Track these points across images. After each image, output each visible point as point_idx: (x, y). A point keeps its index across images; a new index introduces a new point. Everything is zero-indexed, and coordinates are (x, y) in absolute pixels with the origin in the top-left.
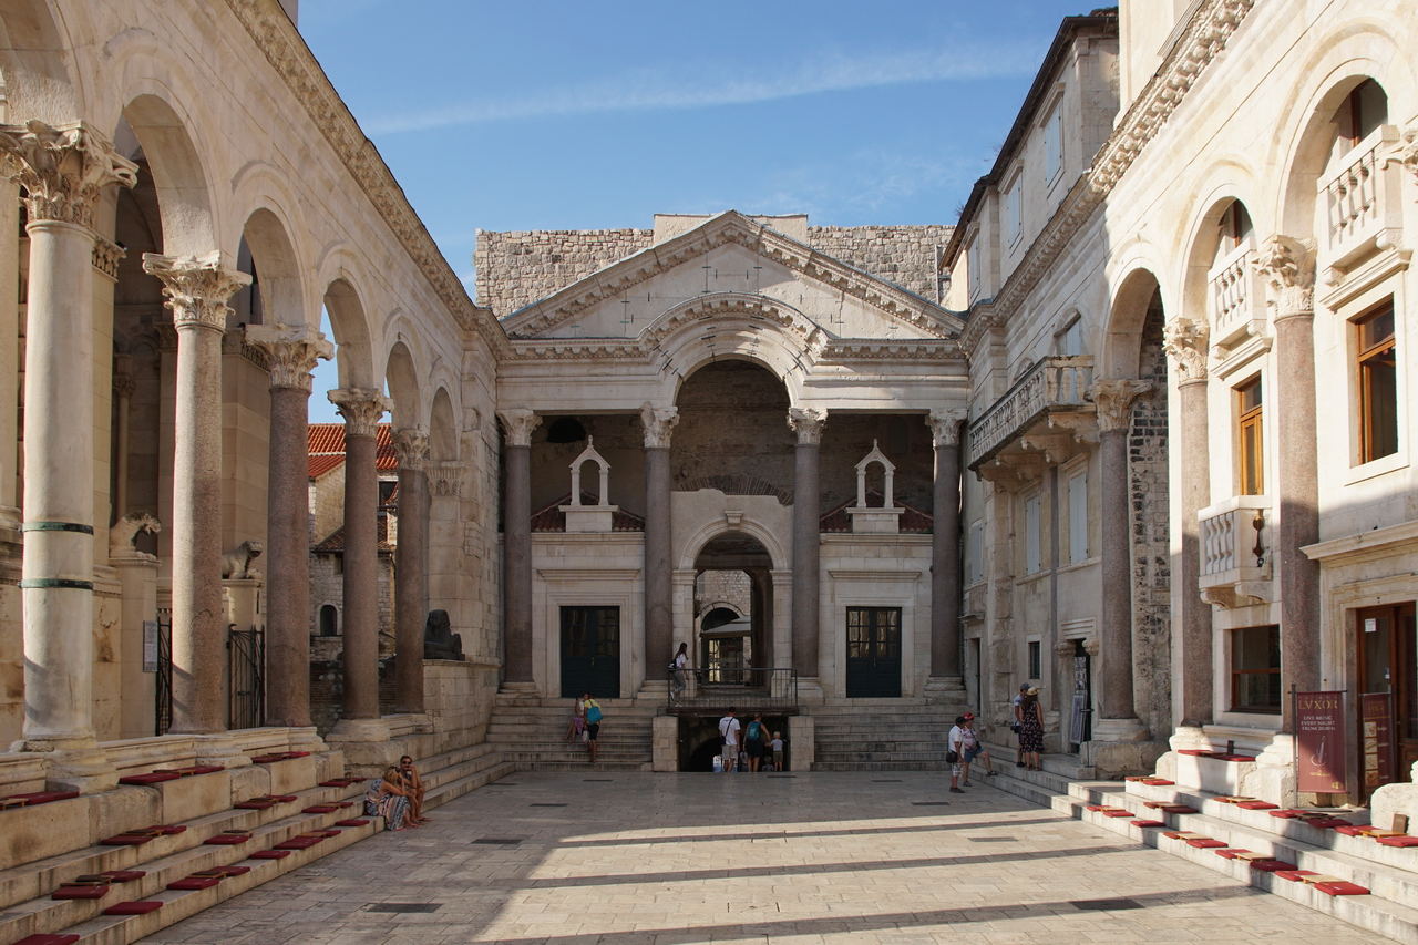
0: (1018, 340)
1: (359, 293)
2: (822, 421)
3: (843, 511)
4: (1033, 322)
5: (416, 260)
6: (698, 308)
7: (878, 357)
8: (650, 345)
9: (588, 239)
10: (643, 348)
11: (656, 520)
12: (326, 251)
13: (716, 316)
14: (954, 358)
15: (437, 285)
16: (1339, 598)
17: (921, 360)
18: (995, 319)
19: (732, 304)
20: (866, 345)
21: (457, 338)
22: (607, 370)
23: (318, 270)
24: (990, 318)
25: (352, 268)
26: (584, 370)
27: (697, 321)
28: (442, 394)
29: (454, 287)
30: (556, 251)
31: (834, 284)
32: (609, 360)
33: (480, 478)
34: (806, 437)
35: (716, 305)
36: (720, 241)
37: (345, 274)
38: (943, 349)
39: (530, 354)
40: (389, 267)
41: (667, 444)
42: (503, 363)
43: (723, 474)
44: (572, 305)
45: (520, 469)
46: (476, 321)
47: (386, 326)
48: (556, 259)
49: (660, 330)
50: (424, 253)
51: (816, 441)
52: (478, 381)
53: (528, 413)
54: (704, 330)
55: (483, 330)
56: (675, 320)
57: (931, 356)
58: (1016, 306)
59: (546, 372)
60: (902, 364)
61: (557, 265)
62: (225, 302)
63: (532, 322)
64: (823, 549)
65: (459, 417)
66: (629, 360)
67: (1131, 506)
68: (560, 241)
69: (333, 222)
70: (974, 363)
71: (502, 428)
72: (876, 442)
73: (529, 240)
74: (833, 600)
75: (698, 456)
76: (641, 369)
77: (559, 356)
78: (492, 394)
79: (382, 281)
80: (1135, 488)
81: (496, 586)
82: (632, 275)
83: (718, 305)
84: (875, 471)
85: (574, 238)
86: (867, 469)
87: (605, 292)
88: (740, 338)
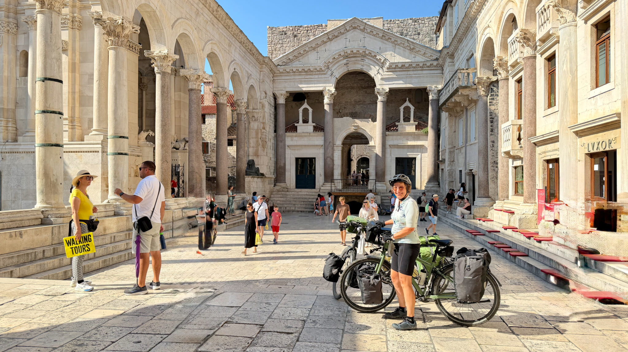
0: (457, 61)
1: (219, 56)
2: (387, 92)
3: (395, 124)
4: (461, 54)
5: (240, 43)
6: (342, 54)
7: (408, 68)
8: (326, 67)
9: (306, 28)
10: (323, 69)
11: (328, 128)
12: (206, 44)
13: (349, 56)
14: (437, 67)
15: (249, 50)
16: (541, 156)
17: (424, 69)
18: (450, 53)
19: (355, 51)
20: (403, 64)
21: (257, 67)
22: (311, 77)
23: (203, 50)
24: (448, 53)
25: (216, 48)
26: (303, 77)
27: (342, 58)
28: (252, 87)
29: (255, 50)
30: (295, 33)
31: (393, 43)
32: (311, 73)
33: (267, 116)
34: (380, 98)
35: (349, 52)
36: (351, 28)
37: (213, 51)
38: (433, 64)
39: (285, 72)
40: (230, 46)
41: (332, 103)
42: (275, 75)
43: (354, 111)
44: (298, 54)
45: (282, 112)
46: (264, 61)
47: (229, 66)
48: (295, 36)
49: (329, 62)
50: (243, 40)
51: (385, 99)
52: (265, 82)
53: (284, 92)
54: (345, 61)
55: (267, 64)
56: (334, 58)
57: (428, 67)
58: (456, 49)
59: (290, 78)
60: (417, 70)
61: (296, 38)
62: (170, 64)
63: (284, 60)
64: (387, 137)
65: (258, 94)
66: (318, 73)
67: (489, 122)
68: (296, 30)
69: (208, 33)
70: (445, 69)
71: (275, 98)
72: (407, 99)
73: (286, 29)
74: (391, 155)
75: (345, 105)
76: (323, 76)
77: (294, 72)
78: (271, 86)
79: (227, 51)
80: (491, 115)
81: (273, 151)
82: (319, 42)
83: (350, 52)
84: (407, 109)
85: (301, 28)
86: (404, 108)
87: (310, 49)
88: (358, 64)
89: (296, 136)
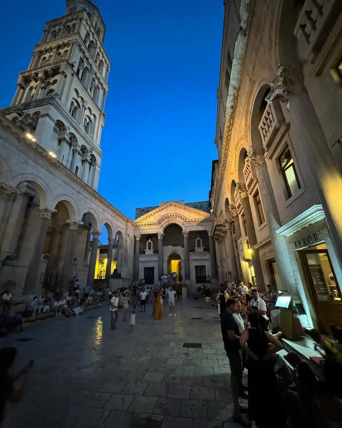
1: (94, 215)
2: (188, 233)
3: (193, 248)
6: (166, 216)
7: (197, 222)
10: (157, 223)
11: (160, 251)
13: (169, 217)
16: (263, 258)
17: (205, 222)
19: (172, 215)
20: (194, 220)
21: (124, 223)
22: (151, 227)
28: (119, 232)
31: (189, 211)
34: (185, 236)
36: (170, 205)
37: (90, 212)
38: (208, 219)
39: (139, 225)
40: (104, 211)
41: (162, 239)
42: (135, 227)
45: (138, 244)
47: (102, 220)
49: (160, 220)
51: (187, 236)
52: (129, 230)
53: (139, 235)
54: (167, 220)
55: (129, 222)
56: (162, 218)
59: (142, 228)
63: (140, 220)
64: (190, 255)
65: (124, 236)
66: (155, 225)
71: (135, 237)
72: (198, 236)
74: (192, 264)
78: (133, 232)
80: (235, 239)
82: (155, 212)
86: (197, 241)
87: (151, 215)
88: (173, 220)
89: (145, 256)
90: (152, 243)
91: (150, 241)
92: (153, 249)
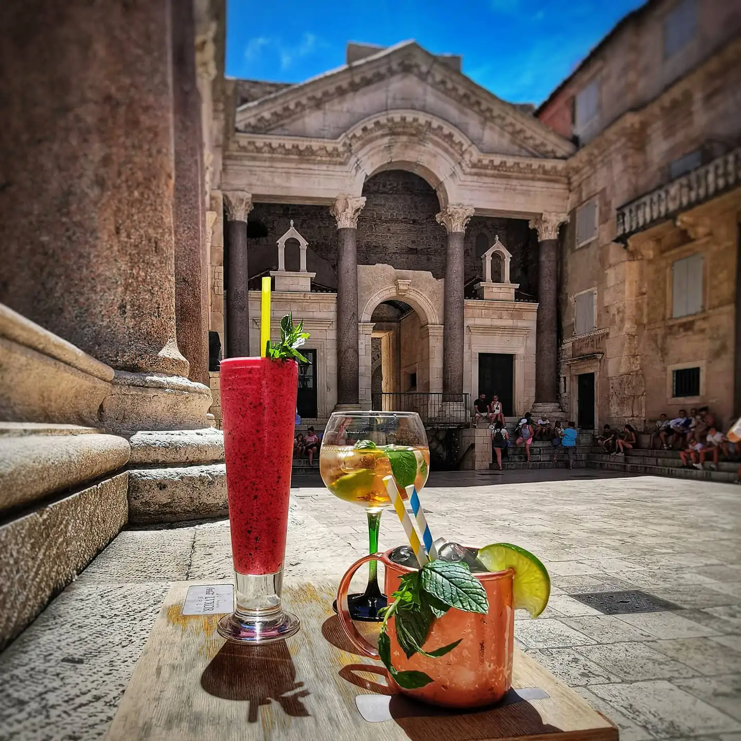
2: (470, 217)
7: (510, 171)
10: (340, 150)
11: (347, 285)
13: (395, 130)
14: (560, 175)
19: (409, 119)
20: (504, 160)
22: (312, 166)
27: (380, 132)
32: (313, 158)
36: (400, 68)
39: (251, 147)
41: (355, 227)
45: (241, 241)
53: (247, 196)
57: (546, 172)
59: (262, 164)
60: (525, 178)
63: (252, 121)
64: (466, 312)
66: (329, 159)
71: (227, 206)
74: (470, 348)
76: (338, 168)
77: (273, 151)
86: (492, 256)
87: (310, 103)
88: (412, 149)
90: (304, 243)
91: (292, 233)
92: (309, 270)
